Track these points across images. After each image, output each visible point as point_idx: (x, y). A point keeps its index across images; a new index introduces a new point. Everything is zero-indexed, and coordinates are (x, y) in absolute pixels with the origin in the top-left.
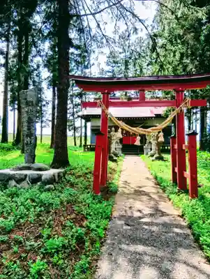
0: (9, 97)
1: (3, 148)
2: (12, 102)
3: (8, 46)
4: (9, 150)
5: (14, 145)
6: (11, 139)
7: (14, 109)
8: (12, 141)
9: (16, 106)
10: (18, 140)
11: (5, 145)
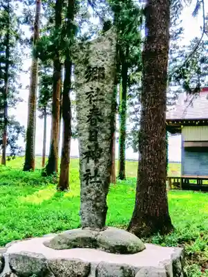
0: (38, 94)
1: (26, 180)
2: (43, 101)
3: (38, 9)
4: (36, 183)
5: (44, 175)
6: (39, 165)
7: (45, 114)
8: (41, 168)
9: (49, 110)
10: (50, 168)
11: (29, 174)
